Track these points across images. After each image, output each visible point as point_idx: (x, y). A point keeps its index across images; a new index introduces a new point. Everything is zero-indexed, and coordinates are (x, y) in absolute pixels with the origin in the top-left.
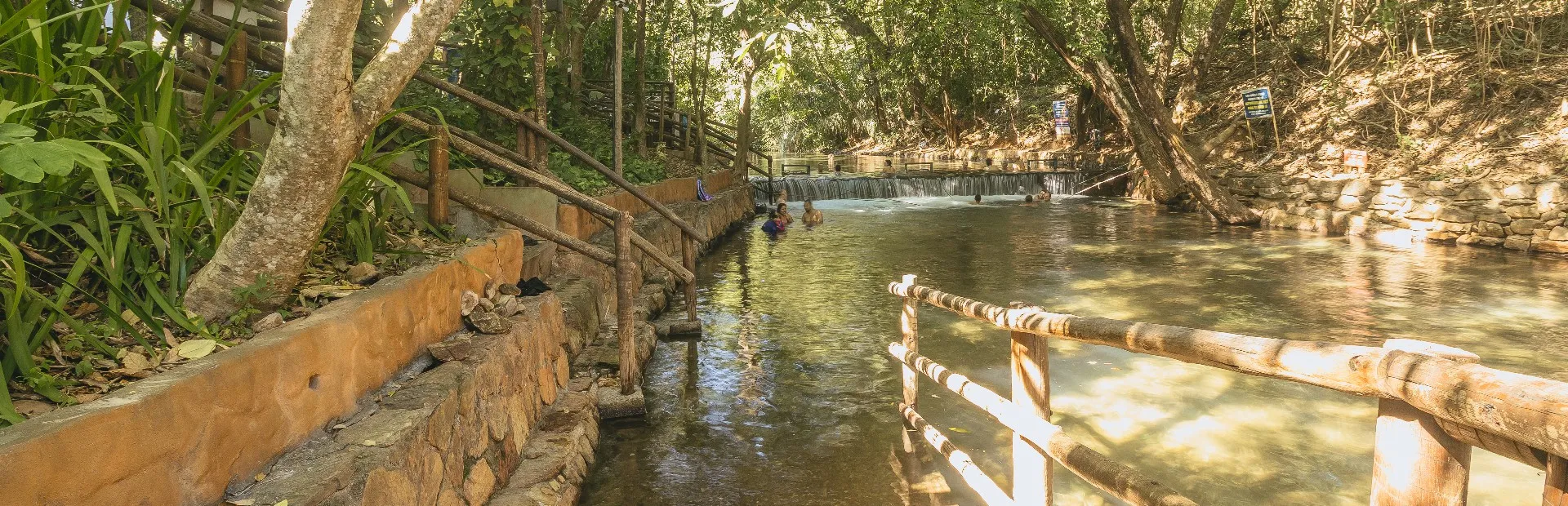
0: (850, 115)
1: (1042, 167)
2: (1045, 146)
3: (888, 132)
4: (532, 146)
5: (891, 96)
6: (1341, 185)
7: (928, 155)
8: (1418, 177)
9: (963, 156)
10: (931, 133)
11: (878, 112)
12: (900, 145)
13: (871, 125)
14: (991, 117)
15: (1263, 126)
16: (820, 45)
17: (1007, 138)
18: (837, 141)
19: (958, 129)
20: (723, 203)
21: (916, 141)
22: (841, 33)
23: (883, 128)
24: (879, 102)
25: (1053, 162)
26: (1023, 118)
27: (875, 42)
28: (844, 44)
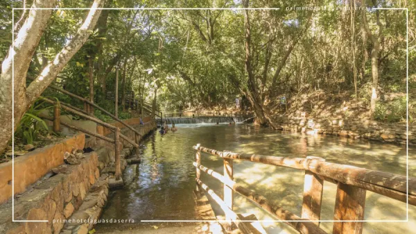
0: (184, 101)
1: (233, 116)
2: (234, 110)
3: (194, 106)
4: (89, 109)
5: (195, 96)
6: (300, 120)
7: (205, 112)
8: (316, 119)
9: (214, 112)
10: (205, 106)
11: (191, 100)
12: (197, 109)
13: (189, 104)
14: (221, 103)
15: (284, 106)
16: (176, 82)
17: (224, 108)
18: (180, 108)
19: (212, 105)
20: (148, 125)
21: (201, 109)
22: (182, 79)
23: (192, 105)
24: (191, 98)
25: (236, 114)
26: (228, 103)
27: (191, 82)
28: (183, 82)
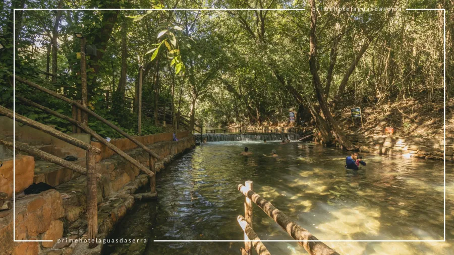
0: (229, 117)
2: (287, 126)
3: (240, 121)
5: (240, 111)
6: (384, 139)
7: (251, 128)
10: (253, 122)
11: (237, 116)
12: (243, 125)
13: (235, 119)
14: (270, 117)
15: (358, 120)
16: (220, 95)
17: (275, 124)
18: (225, 124)
19: (261, 120)
20: (183, 142)
21: (248, 124)
22: (227, 92)
23: (238, 120)
24: (237, 112)
26: (280, 117)
27: (236, 94)
28: (227, 95)
